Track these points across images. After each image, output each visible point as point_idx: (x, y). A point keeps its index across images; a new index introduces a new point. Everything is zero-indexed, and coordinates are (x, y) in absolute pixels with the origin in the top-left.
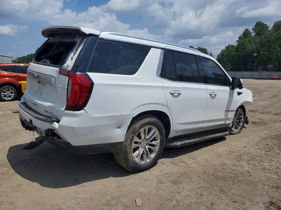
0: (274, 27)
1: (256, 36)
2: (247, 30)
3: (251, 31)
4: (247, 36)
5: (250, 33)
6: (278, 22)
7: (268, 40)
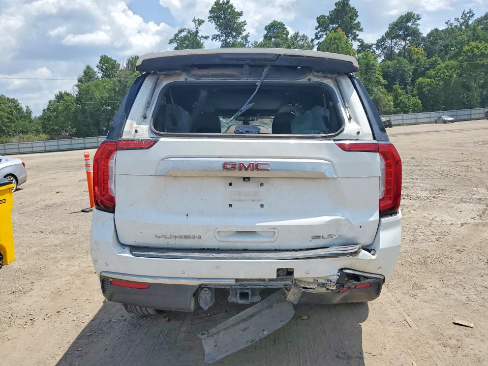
0: (127, 65)
1: (105, 79)
2: (88, 67)
3: (96, 69)
4: (90, 77)
5: (94, 73)
6: (133, 59)
7: (123, 84)
